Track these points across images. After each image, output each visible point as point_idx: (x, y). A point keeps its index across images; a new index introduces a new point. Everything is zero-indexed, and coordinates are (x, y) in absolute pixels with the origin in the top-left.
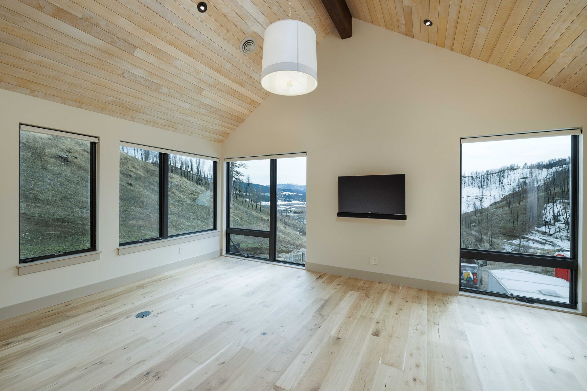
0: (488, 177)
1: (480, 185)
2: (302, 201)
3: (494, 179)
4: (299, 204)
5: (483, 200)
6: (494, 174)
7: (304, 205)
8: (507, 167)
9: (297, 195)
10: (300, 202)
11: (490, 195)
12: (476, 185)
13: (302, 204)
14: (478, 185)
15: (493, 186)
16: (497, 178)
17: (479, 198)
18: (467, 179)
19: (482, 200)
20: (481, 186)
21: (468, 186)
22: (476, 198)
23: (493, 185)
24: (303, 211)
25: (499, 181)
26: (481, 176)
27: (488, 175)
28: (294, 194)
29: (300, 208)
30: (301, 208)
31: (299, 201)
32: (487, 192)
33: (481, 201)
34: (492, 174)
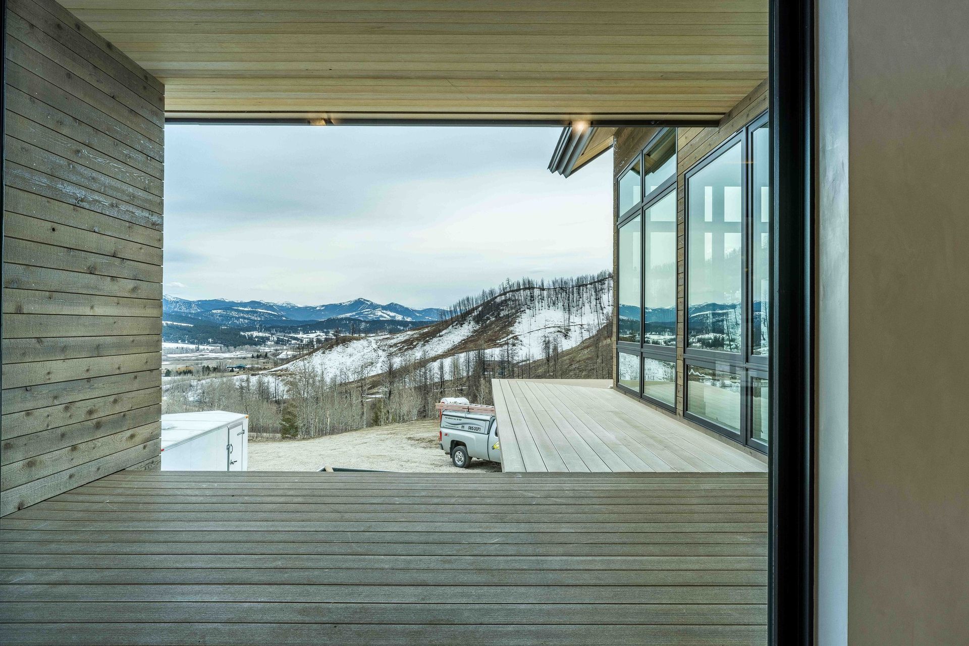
0: (579, 290)
1: (566, 304)
2: (192, 343)
3: (588, 294)
4: (183, 351)
5: (570, 334)
6: (588, 286)
7: (197, 354)
8: (607, 273)
9: (177, 327)
10: (185, 346)
11: (581, 325)
12: (560, 304)
13: (192, 351)
14: (563, 306)
15: (587, 308)
16: (593, 293)
17: (563, 331)
18: (545, 293)
19: (568, 334)
20: (568, 309)
21: (547, 307)
22: (559, 331)
23: (587, 305)
24: (192, 368)
25: (596, 300)
26: (569, 288)
27: (580, 285)
28: (169, 323)
29: (184, 360)
30: (188, 360)
31: (183, 341)
32: (575, 319)
33: (567, 336)
34: (586, 285)
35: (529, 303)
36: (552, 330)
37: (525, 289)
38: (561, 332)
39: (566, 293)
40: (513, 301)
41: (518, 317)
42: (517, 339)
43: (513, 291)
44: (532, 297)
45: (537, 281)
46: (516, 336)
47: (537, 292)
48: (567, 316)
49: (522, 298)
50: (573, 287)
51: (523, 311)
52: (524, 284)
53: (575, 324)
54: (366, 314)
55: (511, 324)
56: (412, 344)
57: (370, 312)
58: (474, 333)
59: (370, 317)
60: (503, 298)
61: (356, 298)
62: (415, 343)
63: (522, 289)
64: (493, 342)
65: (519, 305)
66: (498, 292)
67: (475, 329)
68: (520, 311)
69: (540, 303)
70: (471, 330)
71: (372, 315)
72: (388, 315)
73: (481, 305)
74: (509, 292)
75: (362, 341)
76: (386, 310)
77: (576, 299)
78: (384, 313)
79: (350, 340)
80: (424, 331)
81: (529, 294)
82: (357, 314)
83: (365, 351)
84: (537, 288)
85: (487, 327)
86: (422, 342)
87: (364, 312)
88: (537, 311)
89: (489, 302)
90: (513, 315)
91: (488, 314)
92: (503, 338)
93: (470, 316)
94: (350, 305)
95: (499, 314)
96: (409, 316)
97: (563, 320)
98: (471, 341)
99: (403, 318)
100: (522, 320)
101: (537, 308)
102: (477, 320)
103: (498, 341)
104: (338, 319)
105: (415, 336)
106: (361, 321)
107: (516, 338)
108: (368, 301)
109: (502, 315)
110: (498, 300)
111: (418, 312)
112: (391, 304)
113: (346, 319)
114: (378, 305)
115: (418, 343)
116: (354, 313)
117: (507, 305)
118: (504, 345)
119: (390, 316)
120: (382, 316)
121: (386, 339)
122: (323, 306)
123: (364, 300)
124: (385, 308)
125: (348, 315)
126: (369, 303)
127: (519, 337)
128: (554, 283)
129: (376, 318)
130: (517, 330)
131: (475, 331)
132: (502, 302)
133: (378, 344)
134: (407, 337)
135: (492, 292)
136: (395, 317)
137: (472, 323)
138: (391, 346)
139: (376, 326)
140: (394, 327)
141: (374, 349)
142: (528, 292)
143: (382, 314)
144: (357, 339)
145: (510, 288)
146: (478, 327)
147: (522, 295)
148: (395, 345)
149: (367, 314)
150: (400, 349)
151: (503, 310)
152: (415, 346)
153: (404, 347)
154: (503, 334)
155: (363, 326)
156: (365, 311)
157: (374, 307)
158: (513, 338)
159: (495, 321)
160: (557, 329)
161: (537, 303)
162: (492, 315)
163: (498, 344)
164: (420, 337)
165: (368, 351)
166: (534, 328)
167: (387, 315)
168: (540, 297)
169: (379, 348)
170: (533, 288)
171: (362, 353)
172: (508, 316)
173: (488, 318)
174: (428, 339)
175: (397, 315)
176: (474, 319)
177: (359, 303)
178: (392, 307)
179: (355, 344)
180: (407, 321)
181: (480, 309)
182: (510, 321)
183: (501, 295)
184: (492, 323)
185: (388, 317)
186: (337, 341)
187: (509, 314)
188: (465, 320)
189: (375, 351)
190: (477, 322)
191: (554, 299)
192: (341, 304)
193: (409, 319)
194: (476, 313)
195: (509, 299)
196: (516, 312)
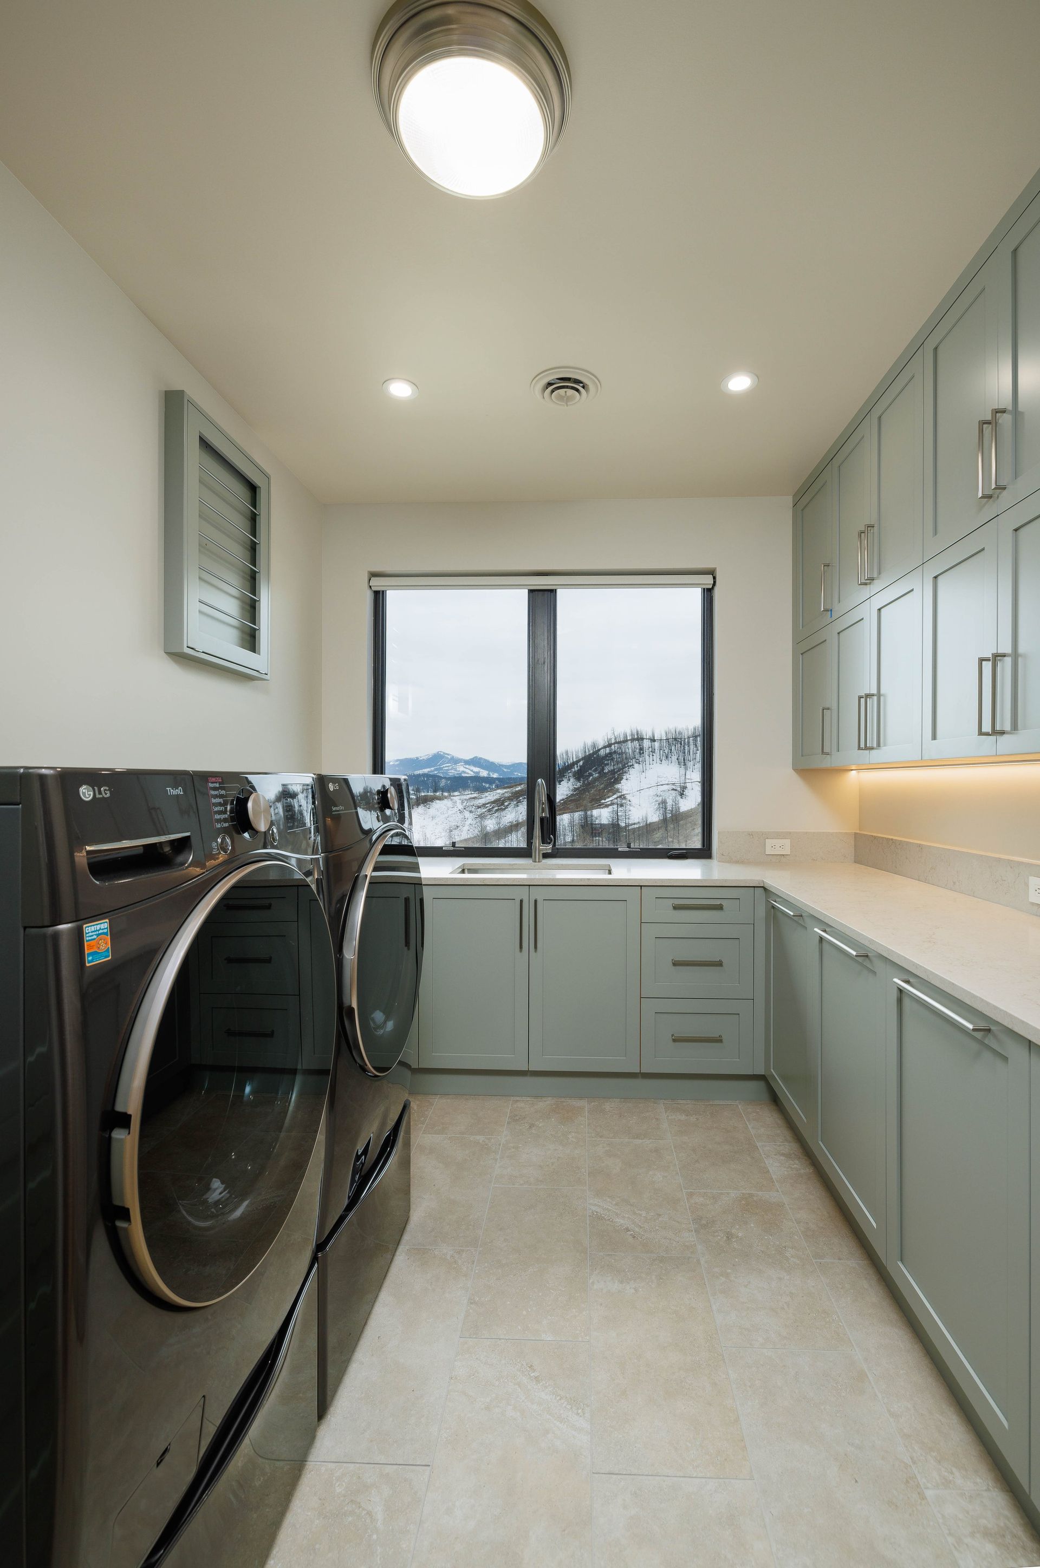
35: (637, 756)
36: (666, 787)
37: (633, 740)
38: (676, 790)
39: (681, 744)
40: (619, 754)
41: (625, 772)
42: (625, 798)
43: (619, 743)
44: (641, 749)
45: (647, 733)
46: (622, 795)
47: (646, 744)
48: (683, 771)
49: (630, 750)
50: (689, 738)
51: (631, 766)
52: (632, 735)
53: (692, 781)
54: (445, 770)
55: (618, 780)
56: (503, 804)
57: (450, 768)
58: (575, 791)
59: (451, 773)
60: (608, 750)
61: (435, 751)
62: (506, 804)
63: (630, 740)
64: (597, 802)
65: (626, 758)
66: (602, 744)
67: (575, 786)
68: (628, 766)
69: (651, 756)
70: (571, 788)
71: (452, 771)
72: (472, 771)
73: (582, 759)
74: (614, 744)
75: (445, 801)
76: (469, 765)
77: (693, 751)
78: (466, 768)
79: (432, 799)
80: (517, 789)
81: (638, 746)
82: (436, 770)
83: (450, 812)
84: (646, 739)
85: (589, 784)
86: (515, 802)
87: (444, 767)
88: (647, 765)
89: (590, 755)
90: (619, 771)
91: (591, 769)
92: (609, 797)
93: (569, 771)
94: (428, 759)
95: (603, 769)
96: (494, 771)
97: (677, 776)
98: (571, 801)
99: (489, 774)
100: (630, 776)
101: (647, 762)
102: (579, 776)
103: (603, 801)
104: (414, 775)
105: (507, 795)
106: (441, 778)
107: (623, 797)
108: (448, 754)
109: (606, 771)
110: (602, 753)
111: (506, 767)
112: (474, 758)
113: (424, 775)
114: (459, 759)
115: (510, 804)
116: (433, 769)
117: (612, 759)
118: (609, 805)
119: (474, 772)
120: (465, 772)
121: (474, 798)
122: (397, 760)
123: (444, 753)
124: (467, 762)
125: (426, 771)
126: (449, 757)
127: (628, 797)
128: (666, 733)
129: (458, 774)
130: (625, 788)
131: (575, 789)
132: (607, 755)
133: (464, 804)
134: (497, 797)
135: (594, 746)
136: (479, 772)
137: (572, 780)
138: (479, 807)
139: (459, 783)
140: (479, 785)
141: (460, 810)
142: (636, 743)
143: (465, 770)
144: (440, 799)
145: (615, 739)
146: (579, 784)
147: (630, 747)
148: (484, 805)
149: (448, 770)
150: (489, 810)
151: (608, 764)
152: (507, 807)
153: (493, 808)
154: (609, 792)
155: (443, 783)
156: (445, 765)
157: (456, 761)
158: (620, 797)
159: (599, 777)
160: (672, 787)
161: (647, 757)
162: (595, 771)
163: (603, 804)
164: (512, 796)
165: (453, 812)
166: (644, 786)
167: (470, 771)
168: (650, 749)
169: (465, 809)
170: (642, 739)
171: (446, 815)
172: (613, 772)
173: (591, 775)
174: (521, 798)
175: (481, 770)
176: (574, 776)
177: (437, 758)
178: (475, 762)
179: (437, 804)
180: (493, 777)
181: (581, 763)
182: (616, 777)
183: (605, 747)
184: (595, 780)
185: (472, 773)
186: (417, 801)
187: (614, 769)
188: (564, 776)
189: (461, 812)
190: (578, 779)
191: (666, 751)
192: (417, 758)
193: (495, 776)
194: (576, 769)
195: (615, 752)
196: (624, 767)
